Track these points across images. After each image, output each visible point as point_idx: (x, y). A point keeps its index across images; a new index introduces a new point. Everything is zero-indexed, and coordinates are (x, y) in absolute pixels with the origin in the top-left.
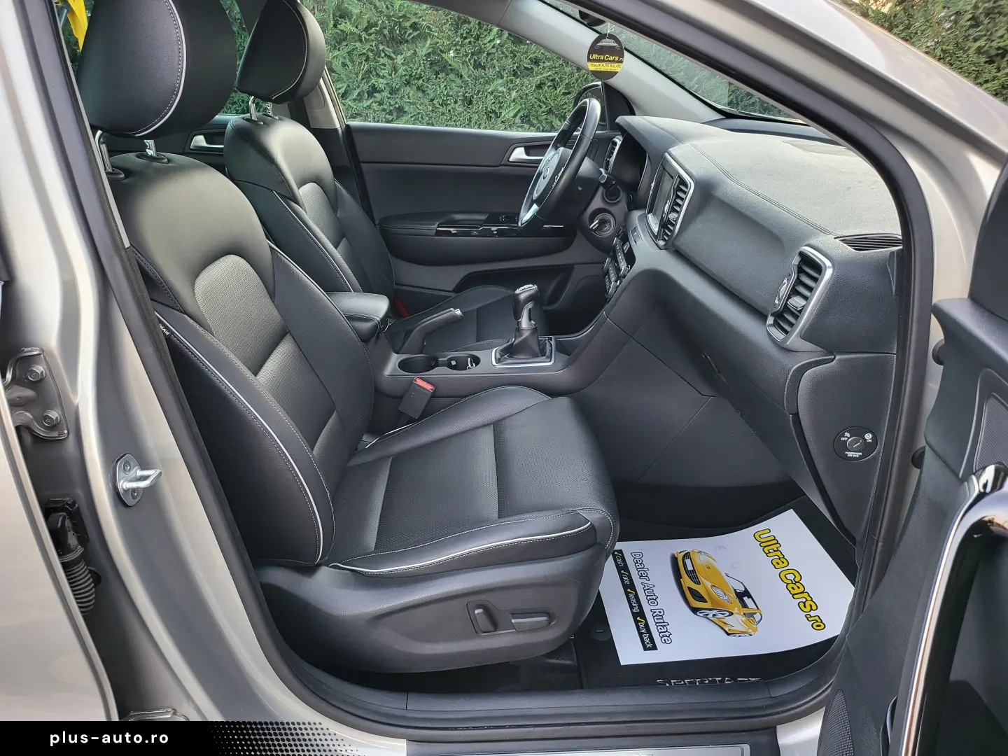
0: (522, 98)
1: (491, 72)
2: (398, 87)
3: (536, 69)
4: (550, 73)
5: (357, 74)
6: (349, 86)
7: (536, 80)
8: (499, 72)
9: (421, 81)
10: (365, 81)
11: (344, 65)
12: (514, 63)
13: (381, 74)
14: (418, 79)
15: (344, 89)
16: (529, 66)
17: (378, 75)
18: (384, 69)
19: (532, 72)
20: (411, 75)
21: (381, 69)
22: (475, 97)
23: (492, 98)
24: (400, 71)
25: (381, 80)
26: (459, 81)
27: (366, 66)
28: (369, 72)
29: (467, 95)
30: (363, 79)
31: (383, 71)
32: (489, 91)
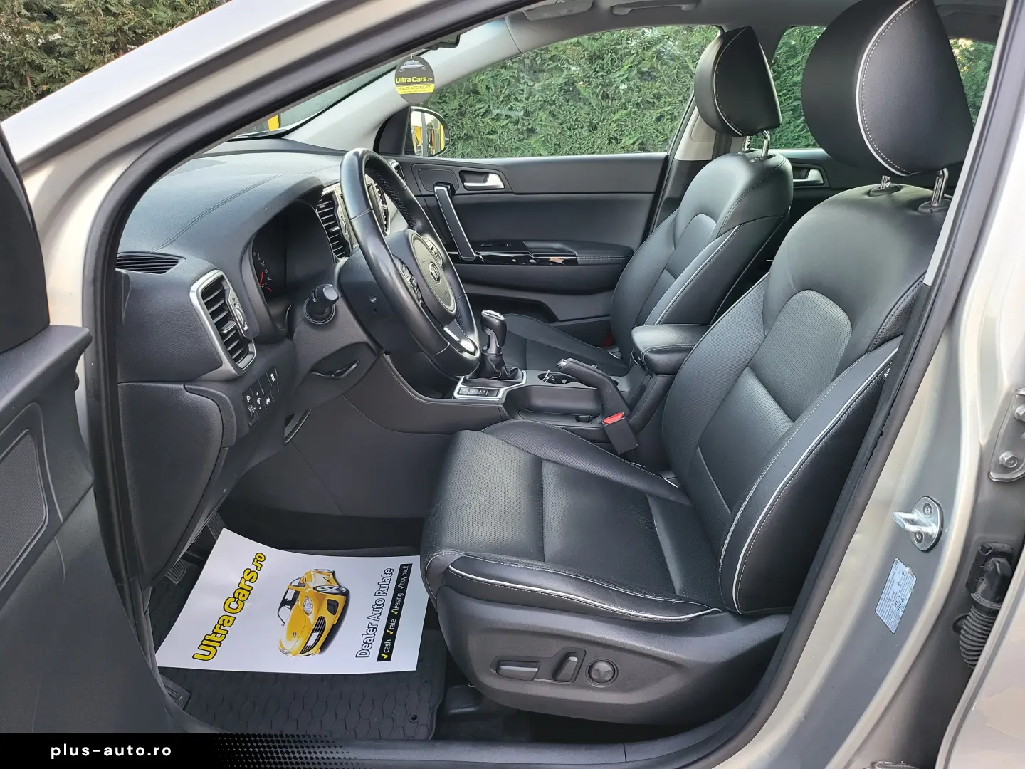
0: (642, 128)
1: (616, 103)
2: (532, 110)
3: (657, 103)
4: (669, 108)
5: (498, 97)
6: (489, 107)
7: (657, 113)
8: (624, 104)
9: (554, 107)
10: (504, 103)
11: (488, 88)
12: (639, 97)
13: (519, 99)
14: (551, 105)
15: (485, 109)
16: (651, 100)
17: (516, 99)
18: (523, 94)
19: (654, 106)
20: (545, 101)
21: (520, 94)
22: (600, 124)
23: (615, 125)
24: (537, 97)
25: (518, 103)
26: (587, 109)
27: (508, 90)
28: (509, 95)
29: (594, 121)
30: (502, 101)
31: (521, 96)
32: (614, 119)
